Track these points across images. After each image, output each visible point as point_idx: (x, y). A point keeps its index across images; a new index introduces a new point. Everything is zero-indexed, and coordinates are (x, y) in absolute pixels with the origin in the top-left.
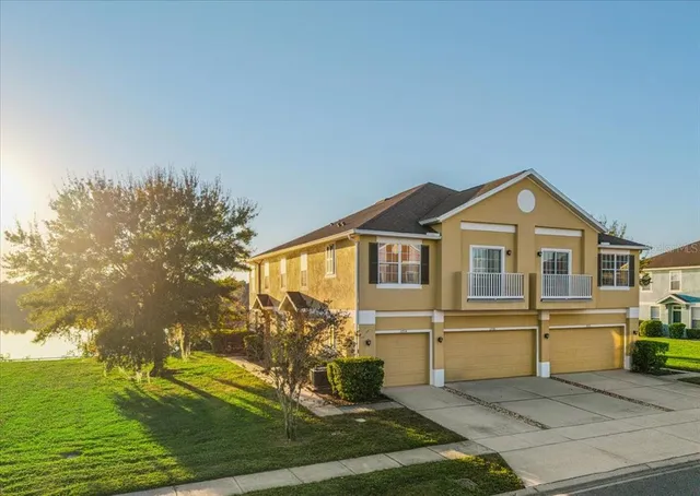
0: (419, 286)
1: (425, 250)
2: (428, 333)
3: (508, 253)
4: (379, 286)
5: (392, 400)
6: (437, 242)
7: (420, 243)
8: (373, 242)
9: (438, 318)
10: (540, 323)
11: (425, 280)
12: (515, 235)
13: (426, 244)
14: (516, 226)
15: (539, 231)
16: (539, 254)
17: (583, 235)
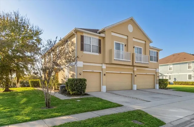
0: (98, 54)
1: (100, 41)
2: (100, 72)
3: (125, 46)
4: (84, 52)
5: (90, 95)
6: (104, 38)
7: (98, 38)
8: (82, 35)
9: (104, 66)
10: (134, 71)
11: (100, 52)
12: (127, 40)
13: (100, 39)
14: (127, 36)
15: (134, 40)
16: (134, 47)
17: (146, 43)
